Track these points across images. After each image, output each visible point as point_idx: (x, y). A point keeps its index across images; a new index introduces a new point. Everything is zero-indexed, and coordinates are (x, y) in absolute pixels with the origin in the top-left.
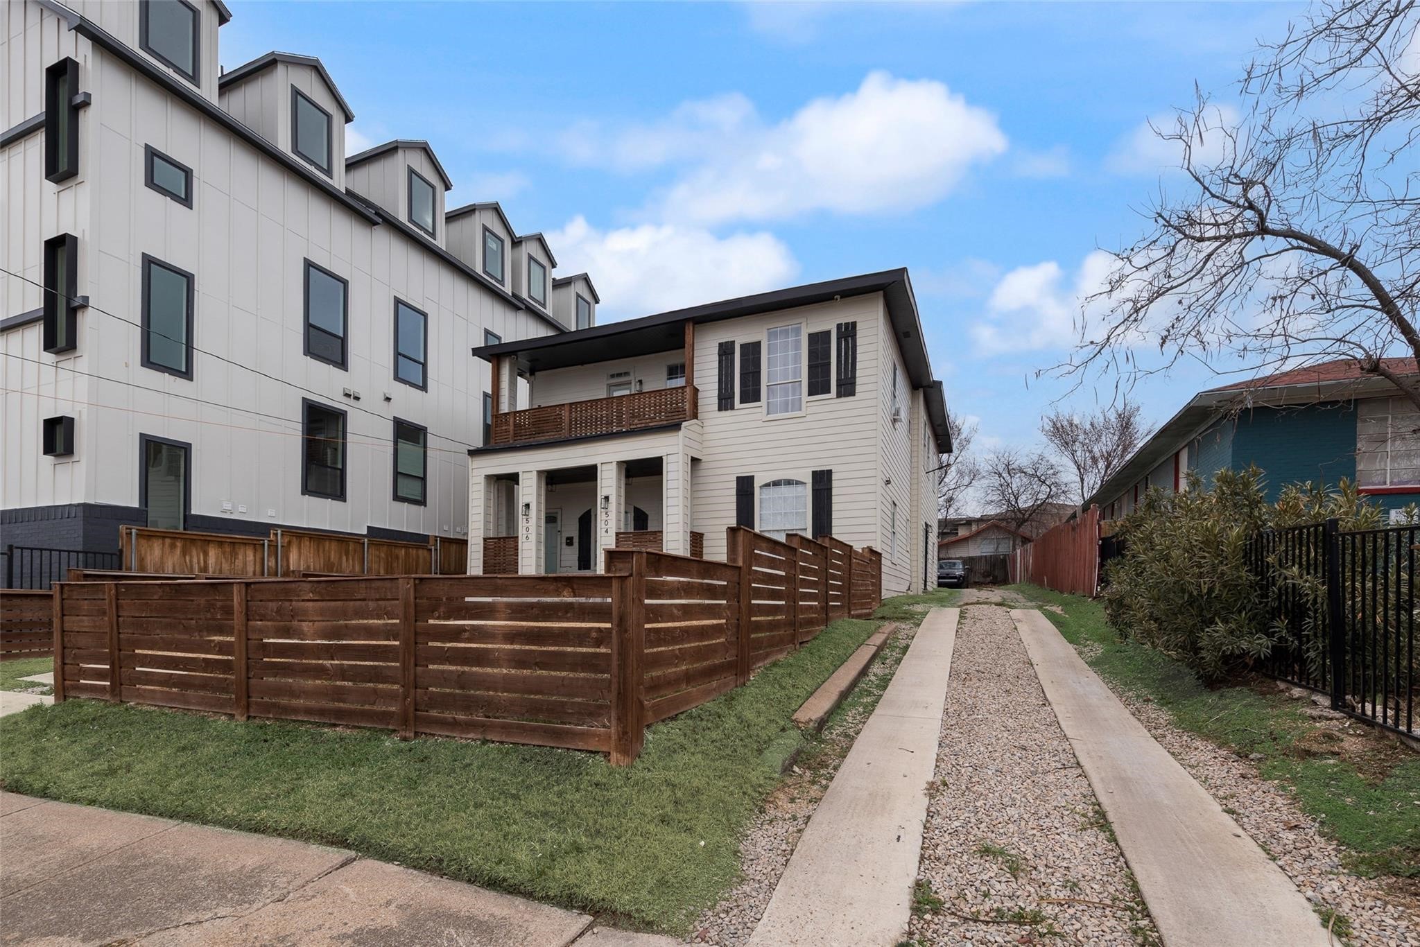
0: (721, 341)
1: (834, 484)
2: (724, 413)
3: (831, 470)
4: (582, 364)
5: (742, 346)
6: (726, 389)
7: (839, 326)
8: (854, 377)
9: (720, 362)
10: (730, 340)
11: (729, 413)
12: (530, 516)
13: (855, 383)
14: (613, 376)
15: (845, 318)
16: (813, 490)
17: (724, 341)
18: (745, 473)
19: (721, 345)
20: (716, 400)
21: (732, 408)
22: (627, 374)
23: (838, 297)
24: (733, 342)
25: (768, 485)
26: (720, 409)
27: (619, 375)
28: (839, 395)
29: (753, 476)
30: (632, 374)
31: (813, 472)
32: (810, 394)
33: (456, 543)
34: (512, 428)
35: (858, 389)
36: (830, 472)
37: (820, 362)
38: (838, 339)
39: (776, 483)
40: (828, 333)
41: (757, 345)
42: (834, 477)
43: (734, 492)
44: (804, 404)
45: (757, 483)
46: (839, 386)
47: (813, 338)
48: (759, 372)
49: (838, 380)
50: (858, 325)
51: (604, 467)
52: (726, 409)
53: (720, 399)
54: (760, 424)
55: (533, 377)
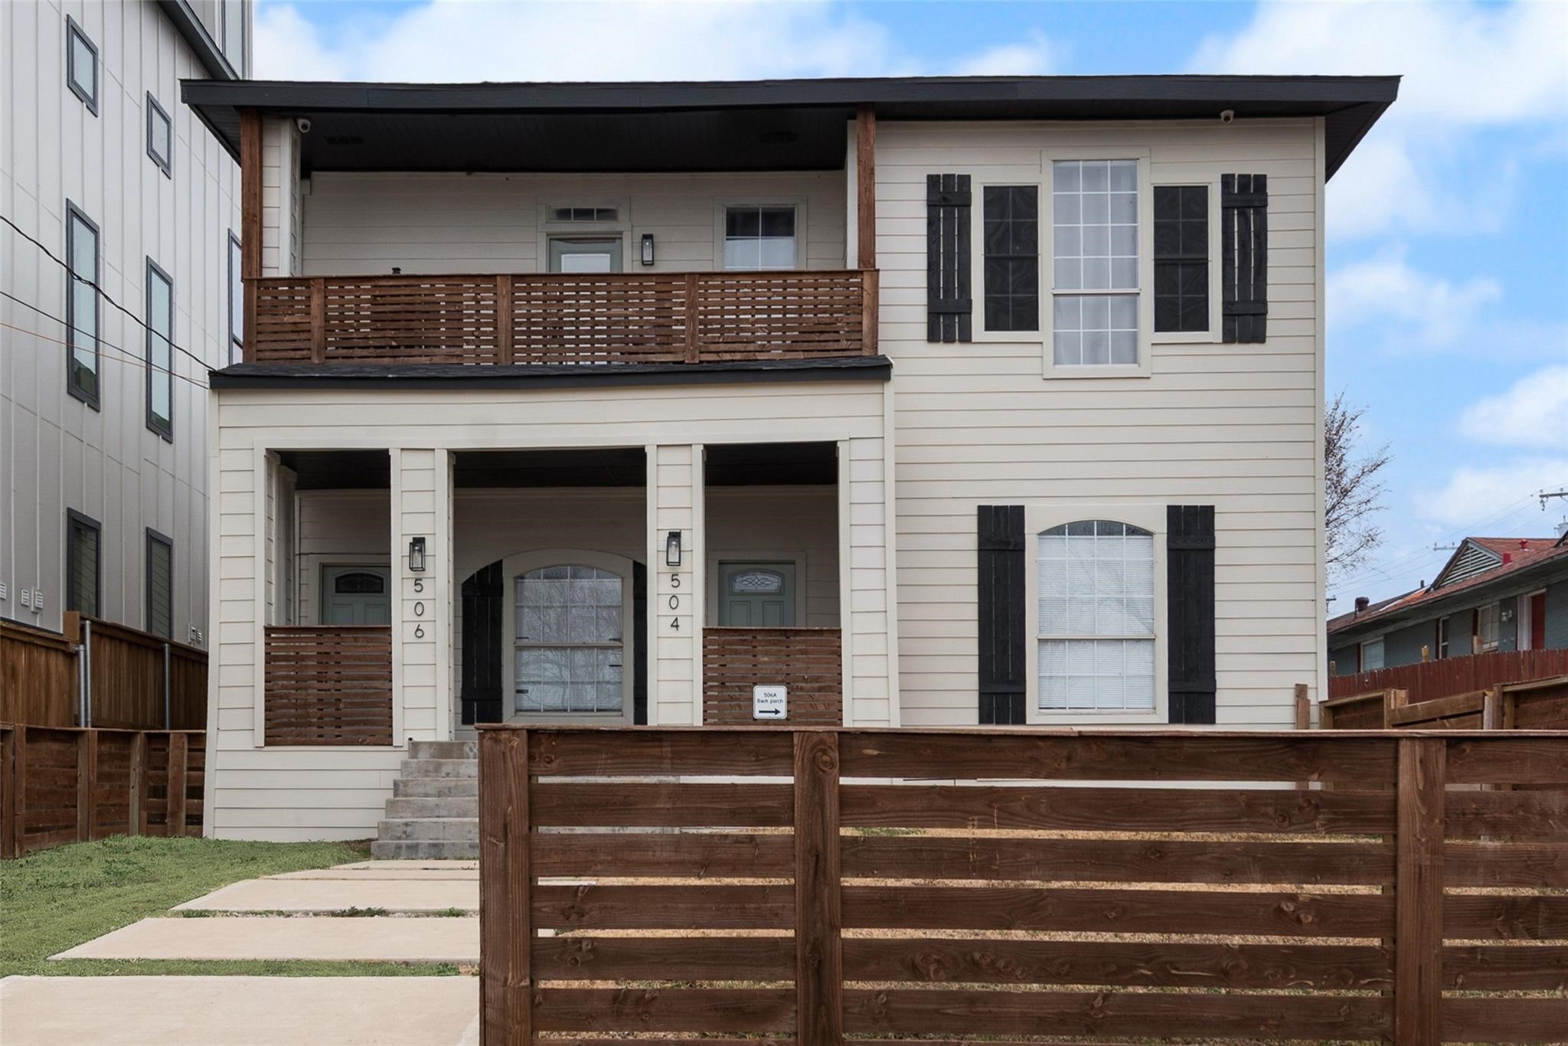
0: (934, 172)
1: (1220, 539)
2: (941, 349)
3: (1212, 507)
4: (470, 168)
5: (988, 190)
6: (948, 290)
7: (1227, 180)
8: (1263, 302)
9: (932, 222)
10: (957, 171)
11: (956, 349)
12: (429, 572)
13: (1265, 314)
14: (564, 214)
15: (1244, 161)
16: (1170, 550)
17: (941, 171)
18: (1001, 496)
19: (933, 181)
20: (922, 315)
21: (966, 338)
22: (606, 214)
23: (1231, 113)
24: (965, 180)
25: (1058, 531)
26: (933, 337)
27: (584, 214)
28: (1229, 337)
29: (1022, 508)
30: (622, 216)
31: (1169, 507)
32: (1159, 328)
33: (112, 638)
34: (317, 323)
35: (1271, 328)
36: (1208, 512)
37: (1181, 255)
38: (1224, 208)
39: (1081, 528)
40: (1200, 193)
41: (1028, 196)
42: (1219, 522)
43: (972, 542)
44: (1145, 349)
45: (1032, 526)
46: (1228, 316)
47: (1165, 197)
48: (1034, 260)
49: (1227, 304)
50: (1269, 182)
51: (666, 456)
52: (949, 340)
53: (933, 314)
54: (1037, 384)
55: (307, 183)
